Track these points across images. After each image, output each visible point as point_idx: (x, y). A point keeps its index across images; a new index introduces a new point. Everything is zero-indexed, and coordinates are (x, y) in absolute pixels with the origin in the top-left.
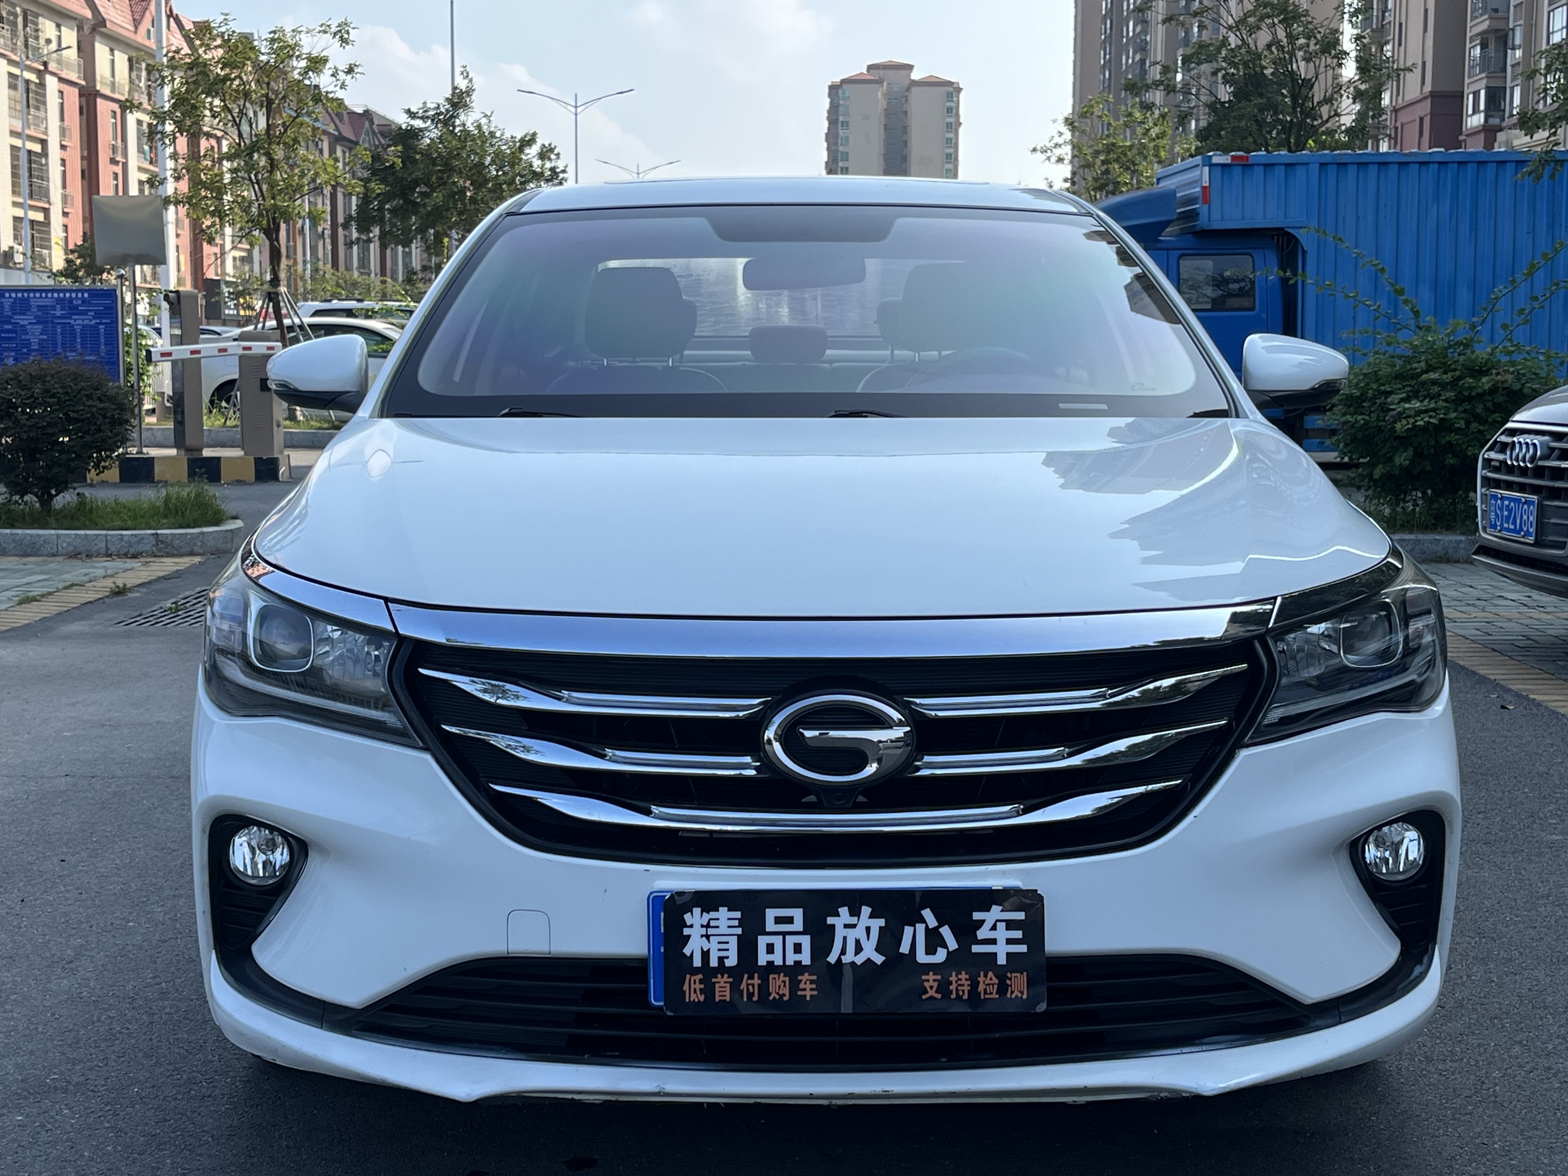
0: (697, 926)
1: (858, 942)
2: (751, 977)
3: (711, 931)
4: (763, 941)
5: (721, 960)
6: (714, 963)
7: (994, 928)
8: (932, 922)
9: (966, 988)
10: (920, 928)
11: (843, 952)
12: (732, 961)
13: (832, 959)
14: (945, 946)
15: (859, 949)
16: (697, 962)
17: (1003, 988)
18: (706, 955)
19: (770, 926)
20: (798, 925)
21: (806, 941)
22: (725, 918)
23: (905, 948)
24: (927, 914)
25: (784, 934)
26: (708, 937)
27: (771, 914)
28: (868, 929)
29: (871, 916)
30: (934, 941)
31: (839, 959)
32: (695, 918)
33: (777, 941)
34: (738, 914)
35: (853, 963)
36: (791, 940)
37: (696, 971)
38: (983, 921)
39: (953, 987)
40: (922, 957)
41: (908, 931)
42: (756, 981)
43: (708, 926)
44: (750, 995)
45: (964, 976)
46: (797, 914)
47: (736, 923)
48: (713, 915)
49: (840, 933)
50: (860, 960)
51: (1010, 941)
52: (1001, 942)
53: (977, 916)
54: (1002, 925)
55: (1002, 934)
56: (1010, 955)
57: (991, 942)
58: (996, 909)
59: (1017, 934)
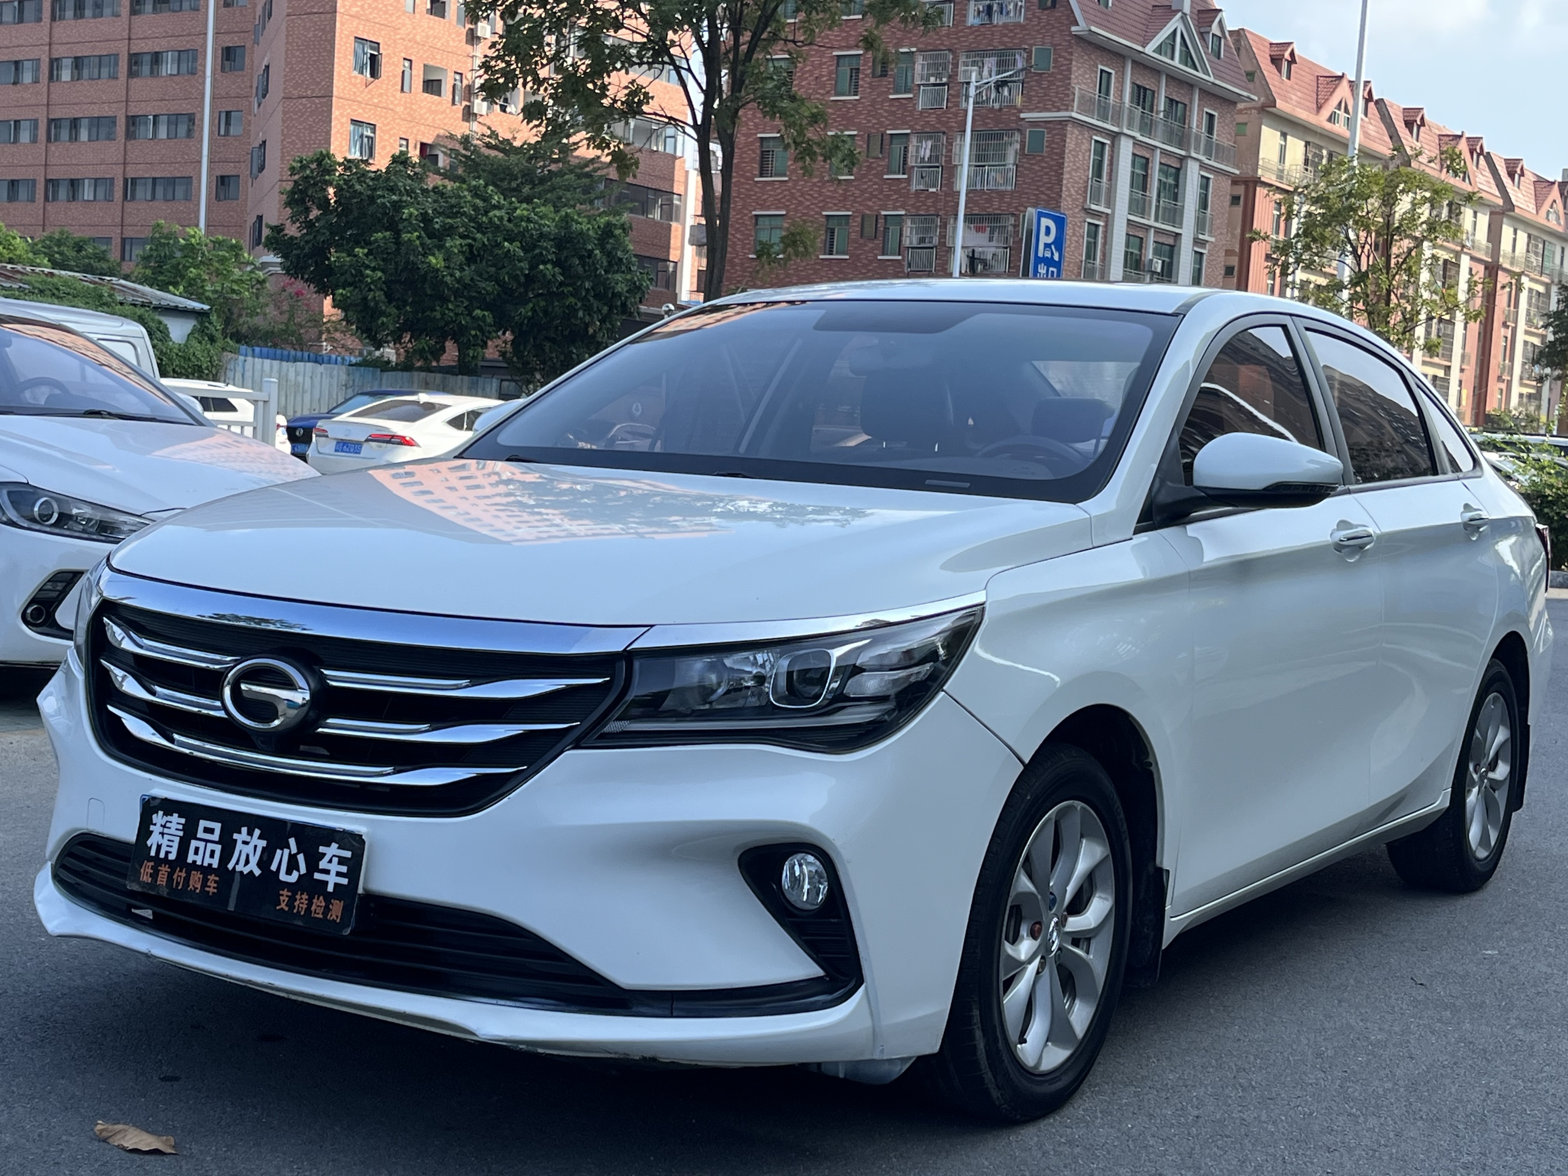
0: (158, 825)
1: (248, 856)
2: (181, 871)
3: (166, 831)
4: (194, 843)
5: (167, 853)
6: (162, 855)
7: (330, 861)
8: (294, 850)
9: (305, 906)
10: (286, 851)
11: (237, 863)
12: (172, 857)
13: (230, 866)
14: (298, 870)
15: (247, 862)
16: (153, 853)
17: (327, 910)
18: (159, 847)
19: (200, 834)
20: (216, 837)
21: (218, 848)
22: (176, 821)
23: (274, 867)
24: (292, 841)
25: (207, 841)
26: (162, 834)
27: (203, 824)
28: (256, 847)
29: (260, 838)
30: (293, 865)
31: (234, 868)
32: (158, 818)
33: (201, 845)
34: (183, 821)
35: (241, 872)
36: (210, 846)
37: (151, 859)
38: (324, 854)
39: (296, 904)
40: (283, 877)
41: (279, 852)
42: (183, 874)
43: (164, 826)
44: (178, 884)
45: (305, 896)
46: (217, 826)
47: (181, 827)
48: (169, 818)
49: (239, 846)
50: (246, 871)
51: (339, 874)
52: (333, 873)
53: (322, 849)
54: (335, 860)
55: (335, 867)
56: (336, 885)
57: (327, 872)
58: (334, 846)
59: (344, 869)
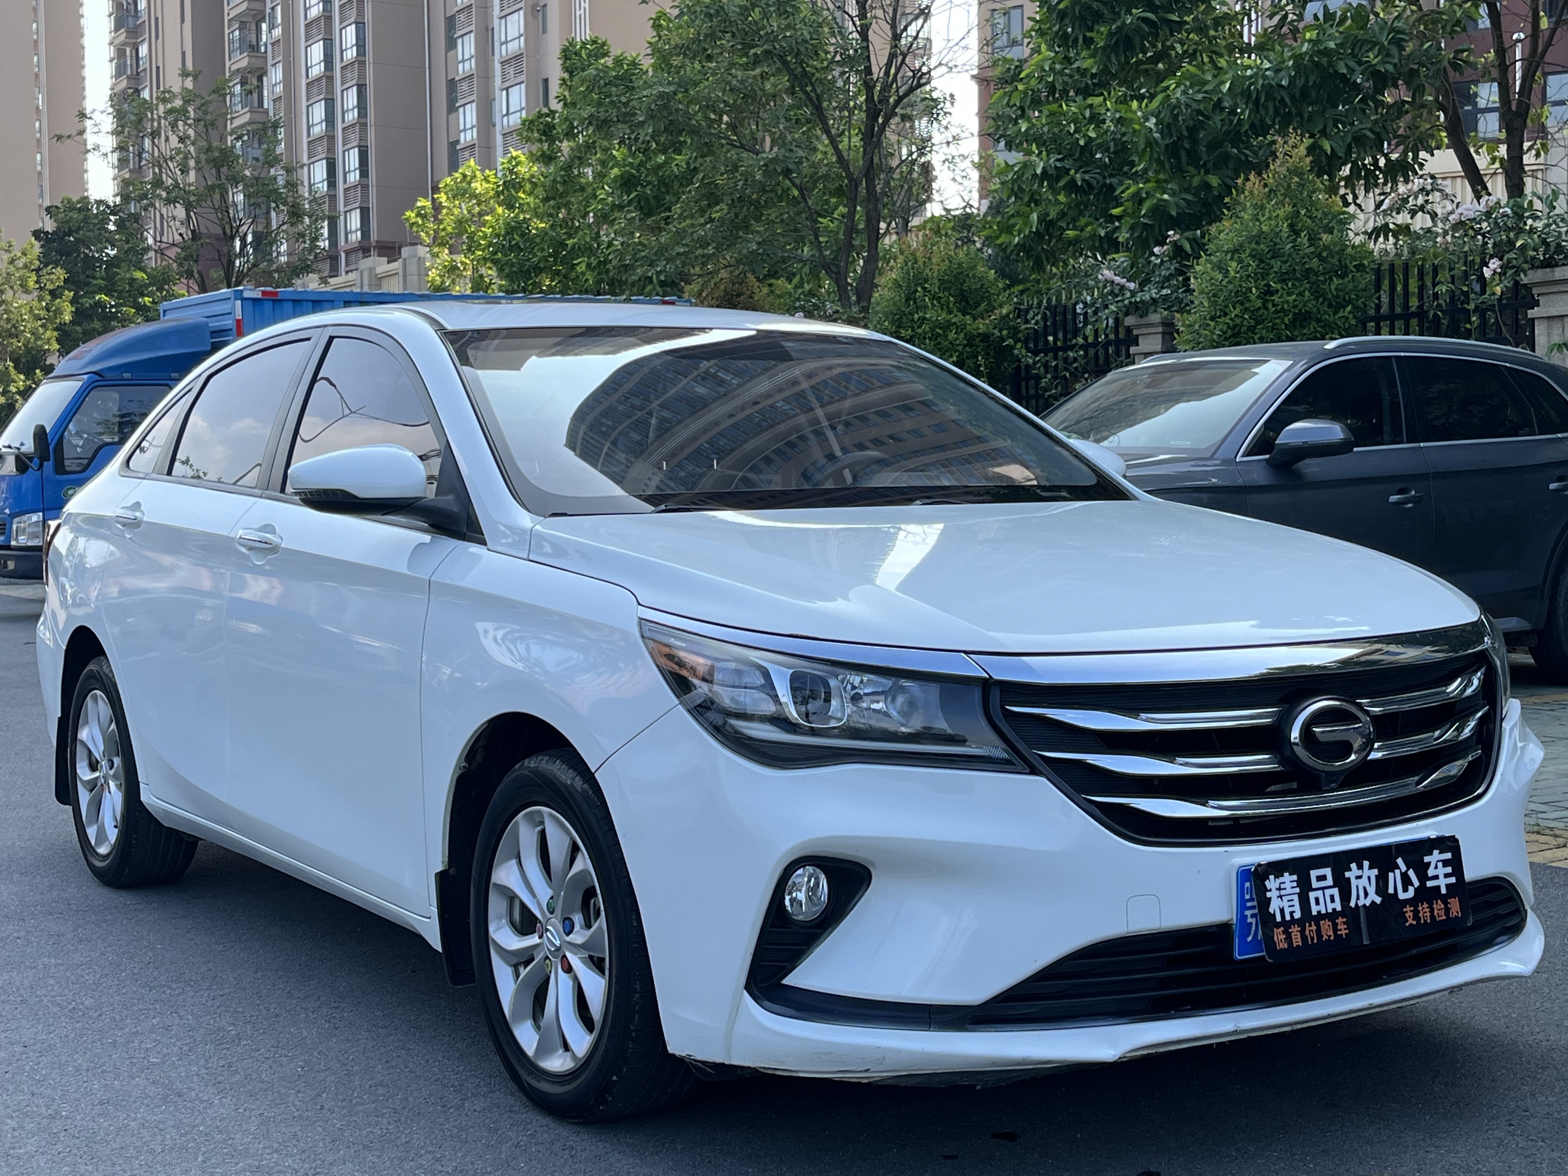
0: (1274, 890)
1: (1365, 889)
2: (1310, 925)
3: (1283, 892)
4: (1312, 895)
5: (1292, 913)
6: (1288, 918)
7: (1436, 867)
8: (1403, 868)
9: (1428, 915)
10: (1397, 872)
11: (1358, 898)
12: (1297, 915)
13: (1352, 904)
14: (1412, 885)
15: (1366, 894)
16: (1279, 918)
17: (1447, 910)
18: (1282, 911)
19: (1315, 884)
20: (1330, 881)
21: (1335, 891)
22: (1289, 880)
23: (1391, 891)
24: (1400, 861)
25: (1323, 889)
26: (1281, 897)
27: (1314, 874)
28: (1369, 878)
29: (1370, 868)
30: (1406, 882)
31: (1357, 904)
32: (1272, 883)
33: (1319, 894)
34: (1295, 877)
35: (1364, 905)
36: (1328, 892)
37: (1278, 925)
38: (1429, 864)
39: (1421, 915)
40: (1402, 896)
41: (1391, 875)
42: (1314, 928)
43: (1279, 889)
44: (1312, 939)
45: (1425, 905)
46: (1327, 872)
47: (1295, 884)
48: (1281, 879)
49: (1354, 883)
50: (1368, 903)
51: (1447, 876)
52: (1441, 877)
53: (1427, 859)
54: (1440, 864)
55: (1442, 871)
56: (1447, 886)
57: (1436, 877)
58: (1436, 852)
59: (1449, 870)
